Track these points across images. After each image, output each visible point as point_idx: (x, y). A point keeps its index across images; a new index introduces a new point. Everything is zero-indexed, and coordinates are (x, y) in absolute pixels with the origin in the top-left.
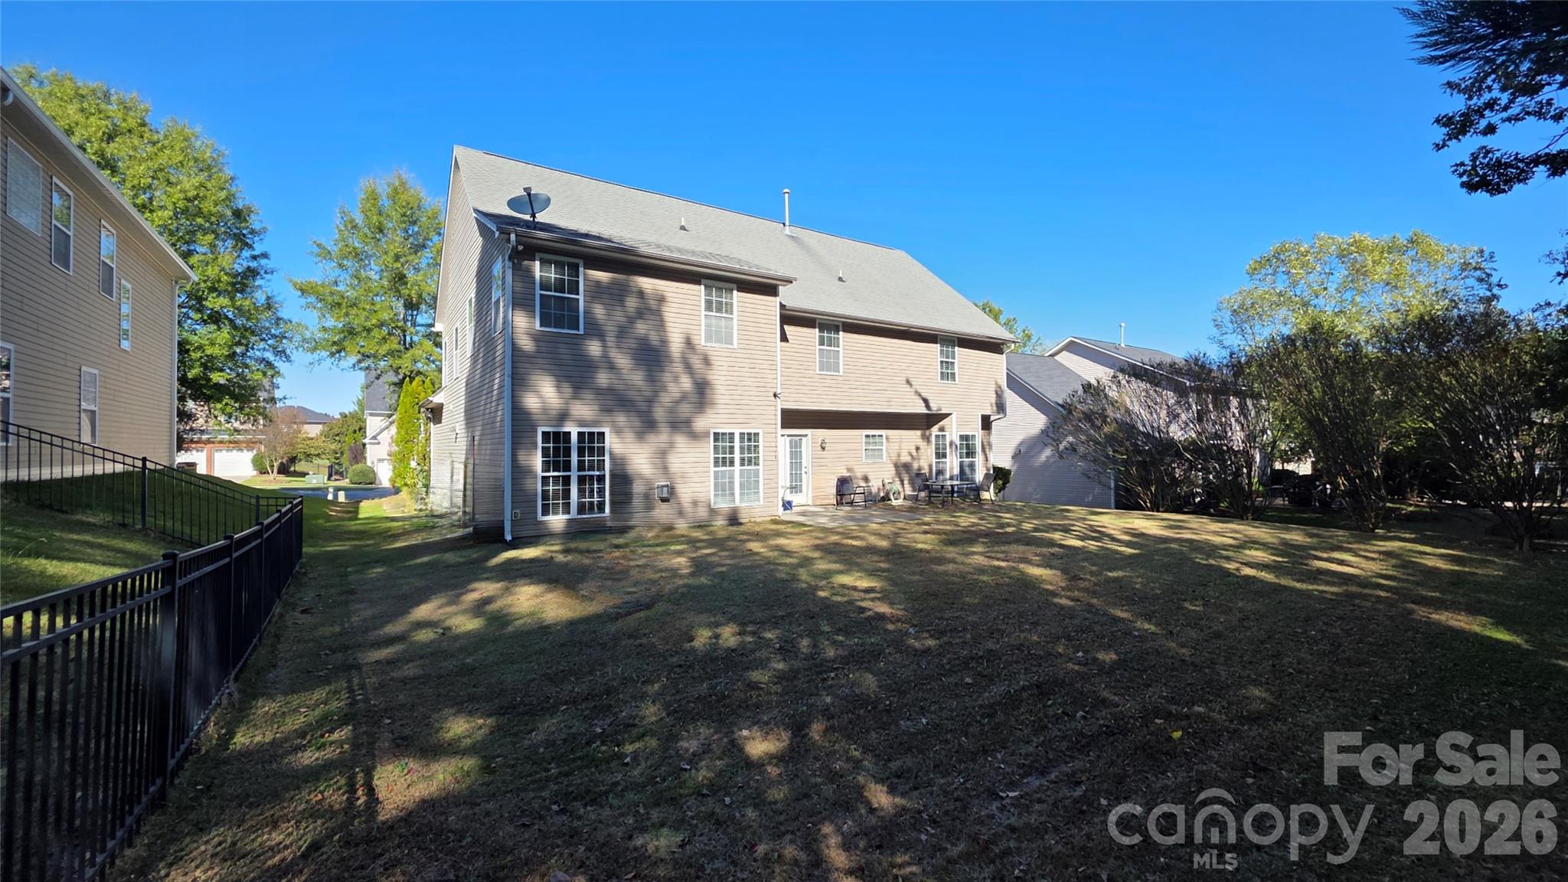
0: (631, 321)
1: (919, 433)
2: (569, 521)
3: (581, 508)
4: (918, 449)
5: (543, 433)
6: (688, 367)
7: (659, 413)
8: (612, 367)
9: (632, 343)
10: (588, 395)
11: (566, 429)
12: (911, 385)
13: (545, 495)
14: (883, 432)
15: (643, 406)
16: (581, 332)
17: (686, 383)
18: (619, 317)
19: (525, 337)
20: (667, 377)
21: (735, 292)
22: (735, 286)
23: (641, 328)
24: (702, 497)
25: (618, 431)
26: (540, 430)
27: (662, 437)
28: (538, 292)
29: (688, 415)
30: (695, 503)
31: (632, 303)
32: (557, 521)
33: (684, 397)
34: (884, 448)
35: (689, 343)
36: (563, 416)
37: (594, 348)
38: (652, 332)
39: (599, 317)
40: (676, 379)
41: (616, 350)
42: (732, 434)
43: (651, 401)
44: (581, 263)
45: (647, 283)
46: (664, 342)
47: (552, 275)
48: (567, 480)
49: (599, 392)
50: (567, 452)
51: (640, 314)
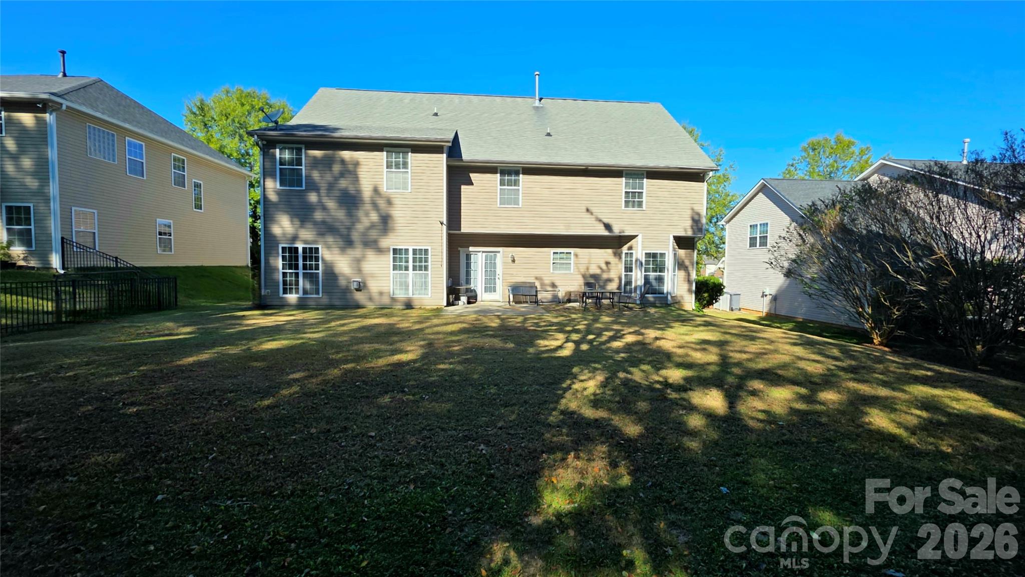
0: (336, 179)
1: (610, 251)
2: (299, 298)
3: (305, 292)
4: (607, 263)
5: (283, 248)
6: (375, 205)
7: (355, 236)
8: (324, 208)
9: (337, 193)
10: (309, 225)
11: (296, 246)
12: (592, 214)
13: (285, 283)
14: (572, 250)
15: (344, 232)
16: (304, 188)
17: (374, 217)
18: (328, 177)
19: (272, 193)
20: (361, 214)
21: (410, 154)
22: (410, 150)
23: (343, 183)
24: (385, 290)
25: (329, 247)
26: (281, 246)
27: (357, 252)
28: (278, 167)
29: (375, 237)
30: (381, 294)
31: (337, 168)
32: (292, 298)
33: (373, 226)
34: (572, 262)
35: (376, 190)
36: (295, 238)
37: (313, 197)
38: (351, 186)
39: (316, 178)
40: (367, 215)
41: (326, 198)
42: (407, 250)
43: (349, 229)
44: (303, 147)
45: (346, 154)
46: (359, 192)
47: (287, 155)
48: (297, 275)
49: (315, 223)
50: (297, 259)
51: (342, 175)
